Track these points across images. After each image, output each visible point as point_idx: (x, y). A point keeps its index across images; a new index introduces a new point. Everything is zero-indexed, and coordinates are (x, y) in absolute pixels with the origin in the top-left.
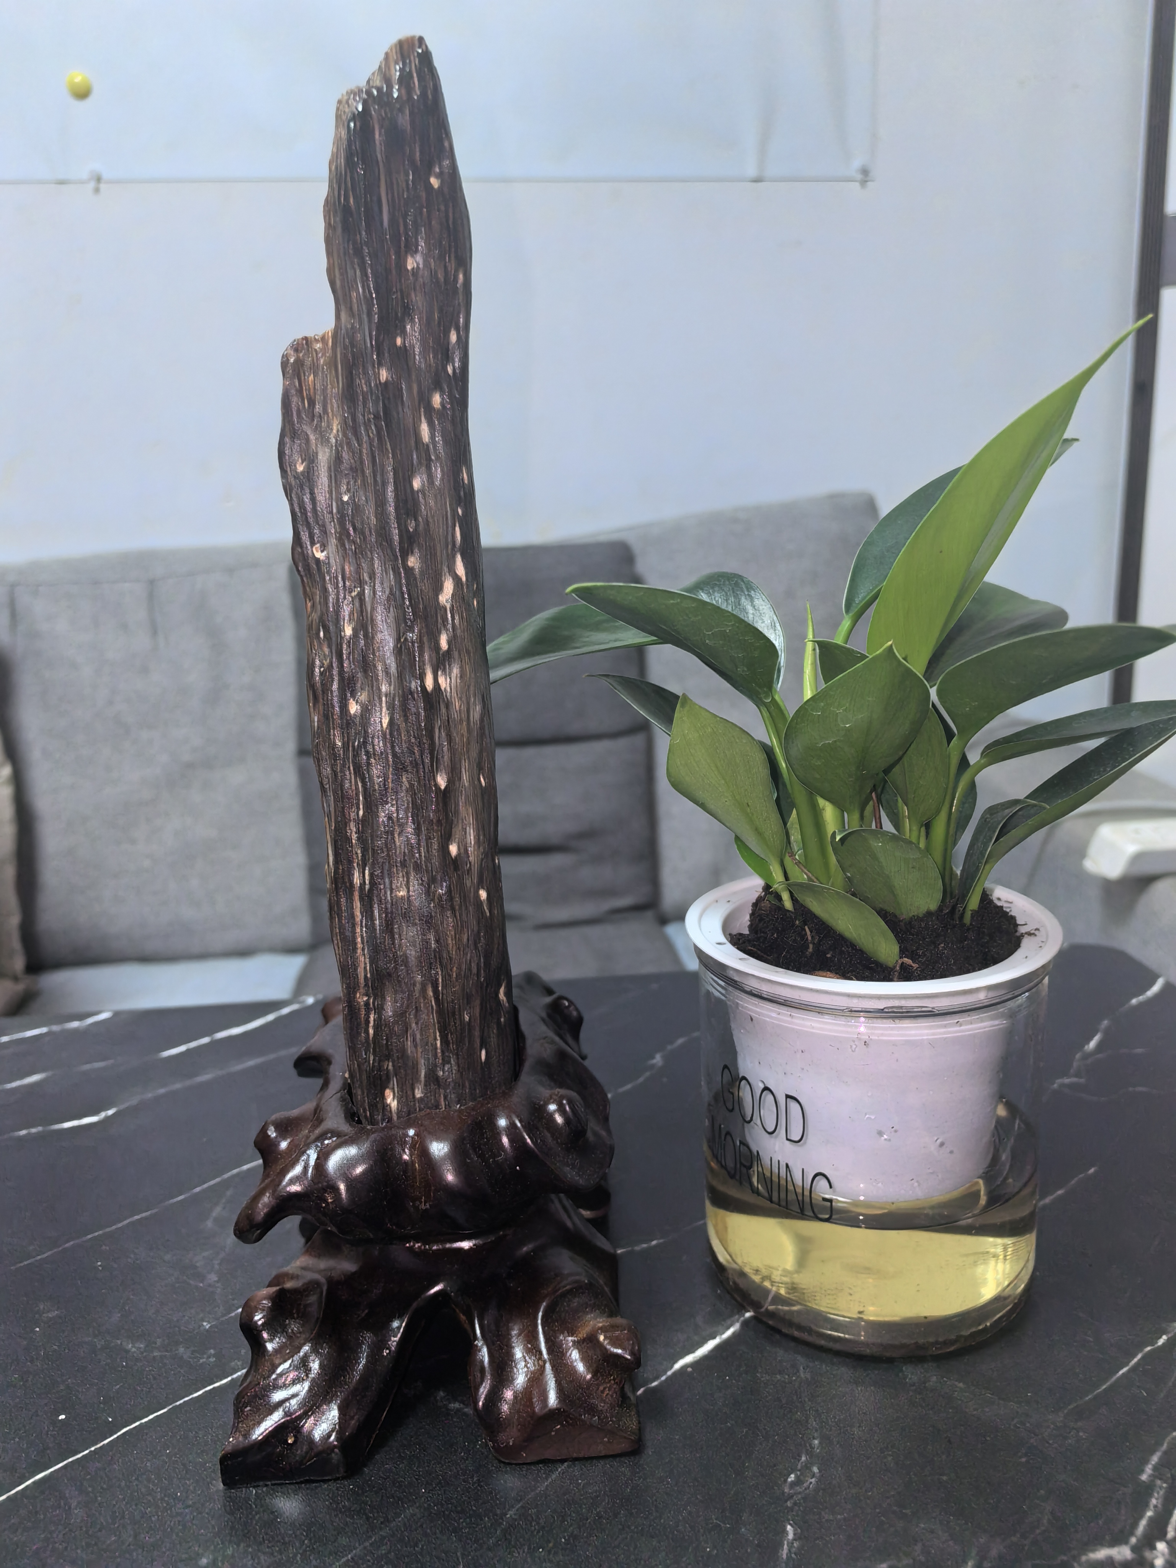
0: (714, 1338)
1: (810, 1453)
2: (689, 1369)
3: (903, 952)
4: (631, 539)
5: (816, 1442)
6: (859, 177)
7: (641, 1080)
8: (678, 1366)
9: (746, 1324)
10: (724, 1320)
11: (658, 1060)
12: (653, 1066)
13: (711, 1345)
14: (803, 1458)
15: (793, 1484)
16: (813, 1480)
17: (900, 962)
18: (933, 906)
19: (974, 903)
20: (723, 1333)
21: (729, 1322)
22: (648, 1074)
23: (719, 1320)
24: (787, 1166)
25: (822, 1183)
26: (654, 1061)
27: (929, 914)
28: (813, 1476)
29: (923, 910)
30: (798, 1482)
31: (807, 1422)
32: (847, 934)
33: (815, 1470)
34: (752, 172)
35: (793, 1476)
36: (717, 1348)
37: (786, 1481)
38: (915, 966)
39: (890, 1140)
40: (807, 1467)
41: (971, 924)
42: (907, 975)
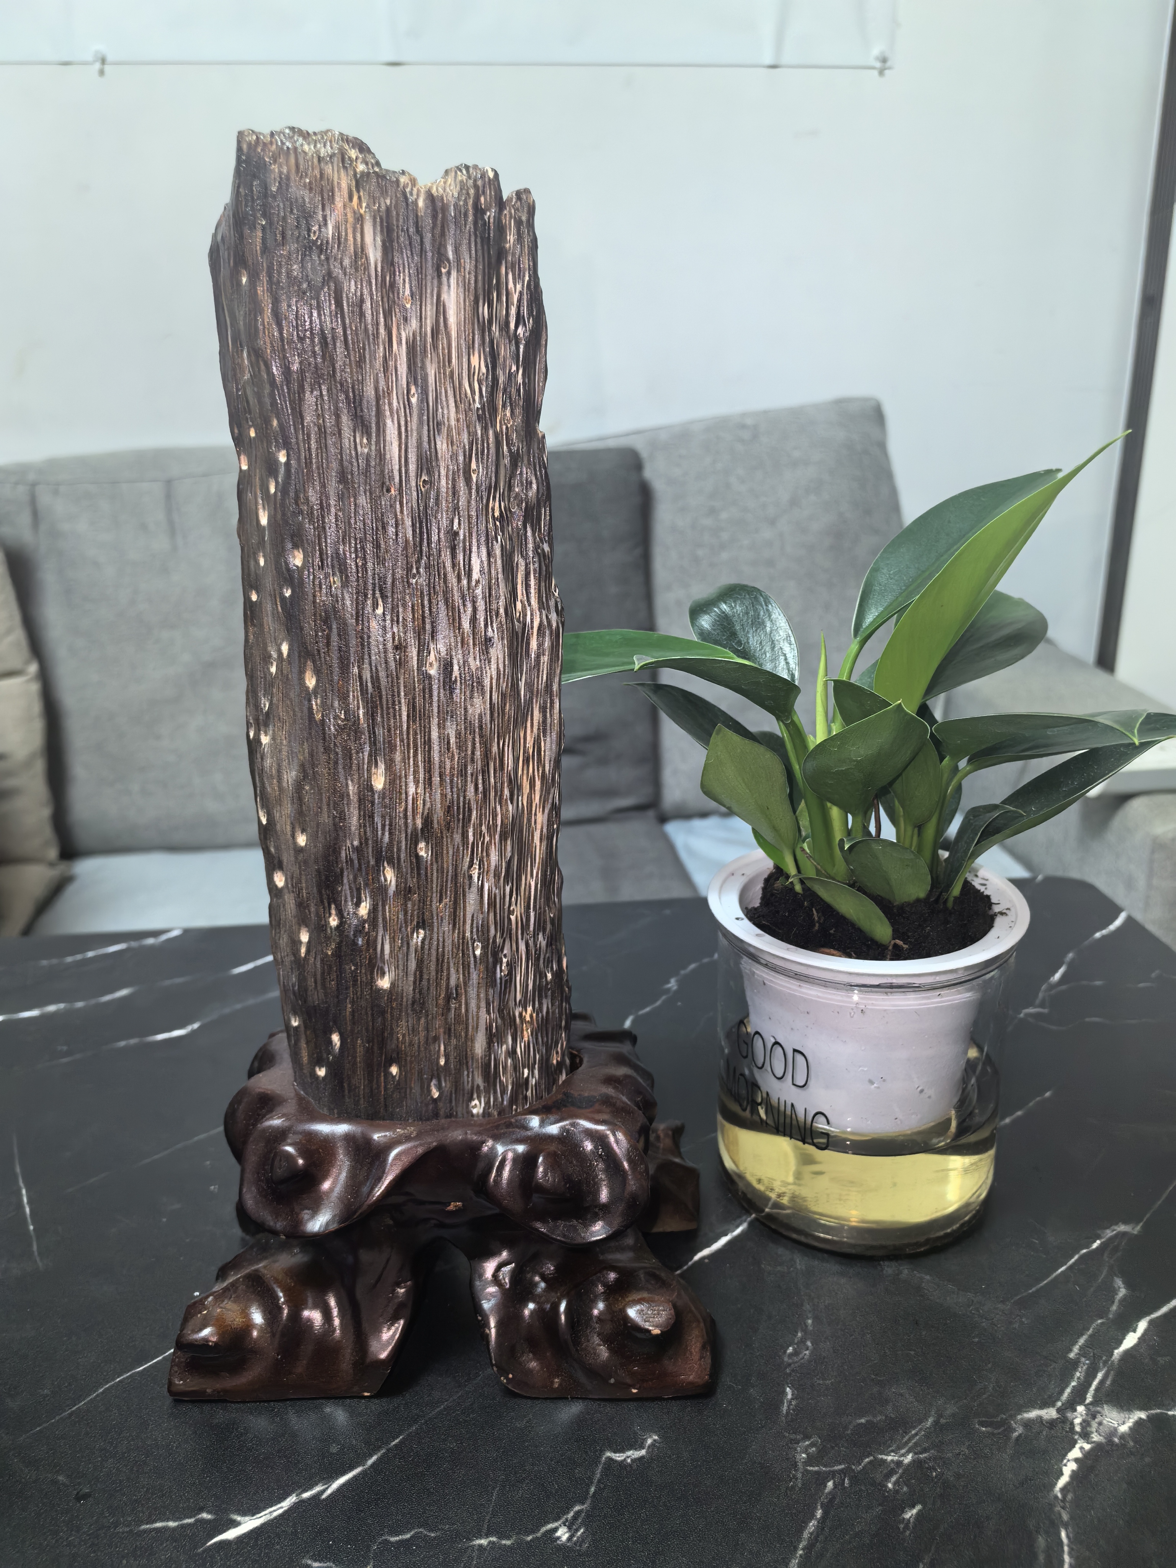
0: (726, 1235)
1: (805, 1331)
2: (707, 1261)
3: (896, 934)
4: (640, 445)
5: (810, 1321)
6: (878, 65)
7: (658, 1003)
8: (697, 1257)
9: (751, 1224)
10: (735, 1220)
11: (673, 984)
12: (669, 990)
13: (724, 1240)
14: (799, 1334)
15: (791, 1355)
16: (807, 1352)
17: (893, 942)
18: (922, 895)
19: (956, 891)
20: (733, 1231)
21: (738, 1221)
22: (664, 997)
23: (731, 1221)
24: (792, 1105)
25: (822, 1119)
26: (669, 985)
27: (918, 900)
28: (807, 1349)
29: (913, 897)
30: (796, 1353)
31: (802, 1305)
32: (848, 916)
33: (809, 1344)
34: (768, 61)
35: (791, 1348)
36: (729, 1243)
37: (785, 1352)
38: (906, 946)
39: (878, 1088)
40: (803, 1341)
41: (953, 908)
42: (898, 955)
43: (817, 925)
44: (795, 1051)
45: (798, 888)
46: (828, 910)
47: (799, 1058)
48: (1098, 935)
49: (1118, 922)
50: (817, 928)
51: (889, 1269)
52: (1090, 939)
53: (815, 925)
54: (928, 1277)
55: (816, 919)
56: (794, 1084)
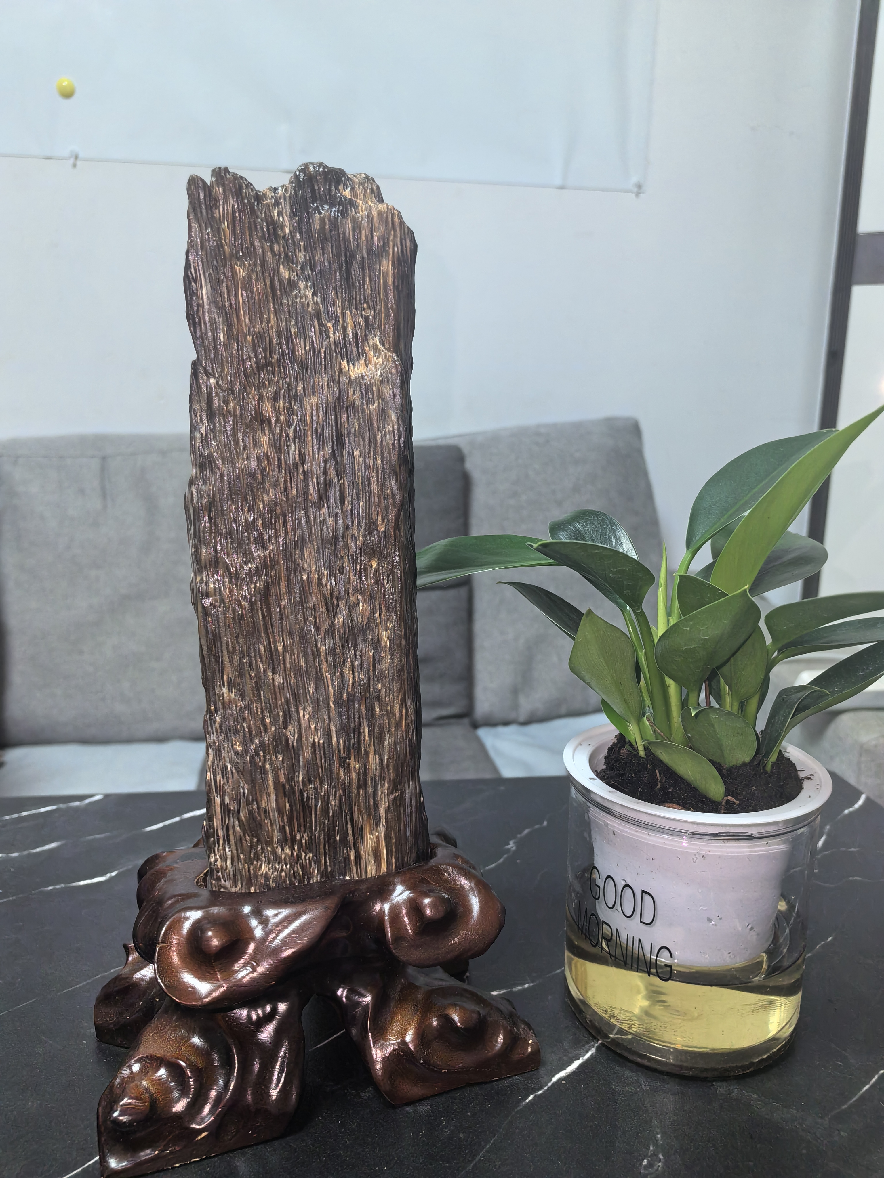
0: (578, 1059)
1: (656, 1144)
2: (564, 1082)
3: (727, 792)
4: (462, 444)
5: (659, 1136)
6: (635, 190)
7: (501, 860)
8: (555, 1079)
9: (598, 1049)
10: (584, 1045)
11: (512, 845)
12: (509, 850)
13: (576, 1064)
14: (651, 1148)
15: (646, 1167)
16: (660, 1164)
17: (726, 798)
18: (748, 759)
19: (773, 758)
20: (584, 1055)
21: (587, 1046)
22: (506, 856)
23: (579, 1046)
24: (640, 940)
25: (666, 953)
26: (509, 846)
27: (744, 764)
28: (660, 1161)
29: (740, 762)
30: (650, 1165)
31: (651, 1121)
32: (686, 777)
33: (661, 1156)
34: (558, 182)
35: (645, 1161)
36: (581, 1066)
37: (641, 1164)
38: (737, 802)
39: (716, 925)
40: (655, 1155)
41: (771, 772)
42: (730, 809)
43: (659, 784)
44: (643, 892)
45: (642, 753)
46: (669, 772)
47: (647, 898)
48: (846, 812)
49: (860, 802)
50: (659, 787)
51: (721, 1088)
52: (842, 815)
53: (657, 785)
54: (755, 1096)
55: (659, 778)
56: (641, 922)
